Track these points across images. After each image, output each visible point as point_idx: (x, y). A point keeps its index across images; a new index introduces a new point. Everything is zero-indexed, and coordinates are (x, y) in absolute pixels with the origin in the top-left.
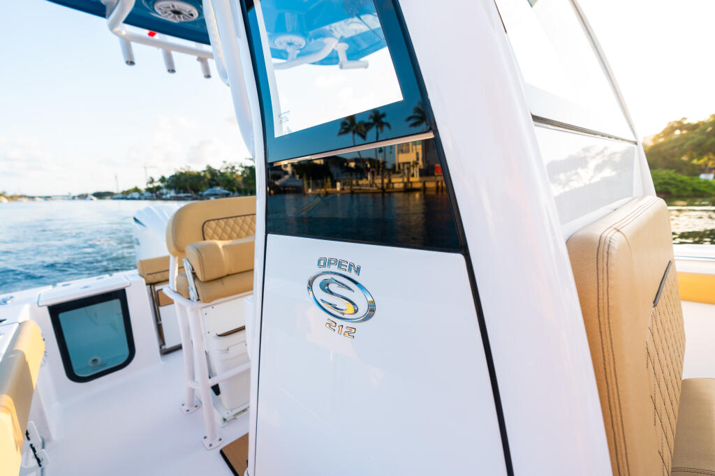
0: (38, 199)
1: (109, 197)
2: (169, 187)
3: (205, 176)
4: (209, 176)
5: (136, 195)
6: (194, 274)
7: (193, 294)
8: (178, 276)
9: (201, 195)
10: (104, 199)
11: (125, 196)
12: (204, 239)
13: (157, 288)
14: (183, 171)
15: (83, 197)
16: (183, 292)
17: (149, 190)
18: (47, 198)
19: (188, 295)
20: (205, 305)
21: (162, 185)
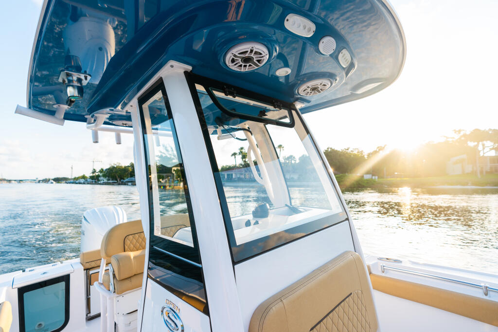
0: (13, 182)
1: (64, 182)
3: (128, 169)
4: (131, 169)
5: (82, 181)
6: (114, 275)
7: (112, 288)
8: (105, 274)
9: (122, 182)
10: (61, 183)
11: (75, 181)
12: (125, 251)
13: (91, 272)
15: (46, 181)
16: (105, 285)
17: (92, 178)
18: (20, 181)
19: (109, 288)
20: (118, 295)
21: (101, 174)
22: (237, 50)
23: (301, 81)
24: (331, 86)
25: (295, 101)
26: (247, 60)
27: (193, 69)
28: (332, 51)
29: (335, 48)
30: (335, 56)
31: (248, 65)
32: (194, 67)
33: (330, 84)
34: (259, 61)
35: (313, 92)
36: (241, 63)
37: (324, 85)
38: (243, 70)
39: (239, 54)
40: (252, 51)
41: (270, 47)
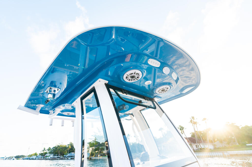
2: (50, 153)
3: (68, 147)
4: (70, 147)
5: (34, 157)
9: (65, 157)
11: (30, 158)
14: (59, 145)
17: (41, 154)
21: (48, 152)
22: (129, 73)
23: (156, 87)
24: (170, 89)
25: (154, 98)
26: (133, 77)
27: (108, 82)
28: (169, 73)
29: (169, 71)
30: (170, 75)
31: (133, 79)
32: (109, 81)
33: (170, 88)
34: (138, 77)
35: (163, 92)
36: (130, 79)
37: (167, 88)
38: (131, 81)
39: (130, 74)
40: (135, 73)
41: (142, 71)
